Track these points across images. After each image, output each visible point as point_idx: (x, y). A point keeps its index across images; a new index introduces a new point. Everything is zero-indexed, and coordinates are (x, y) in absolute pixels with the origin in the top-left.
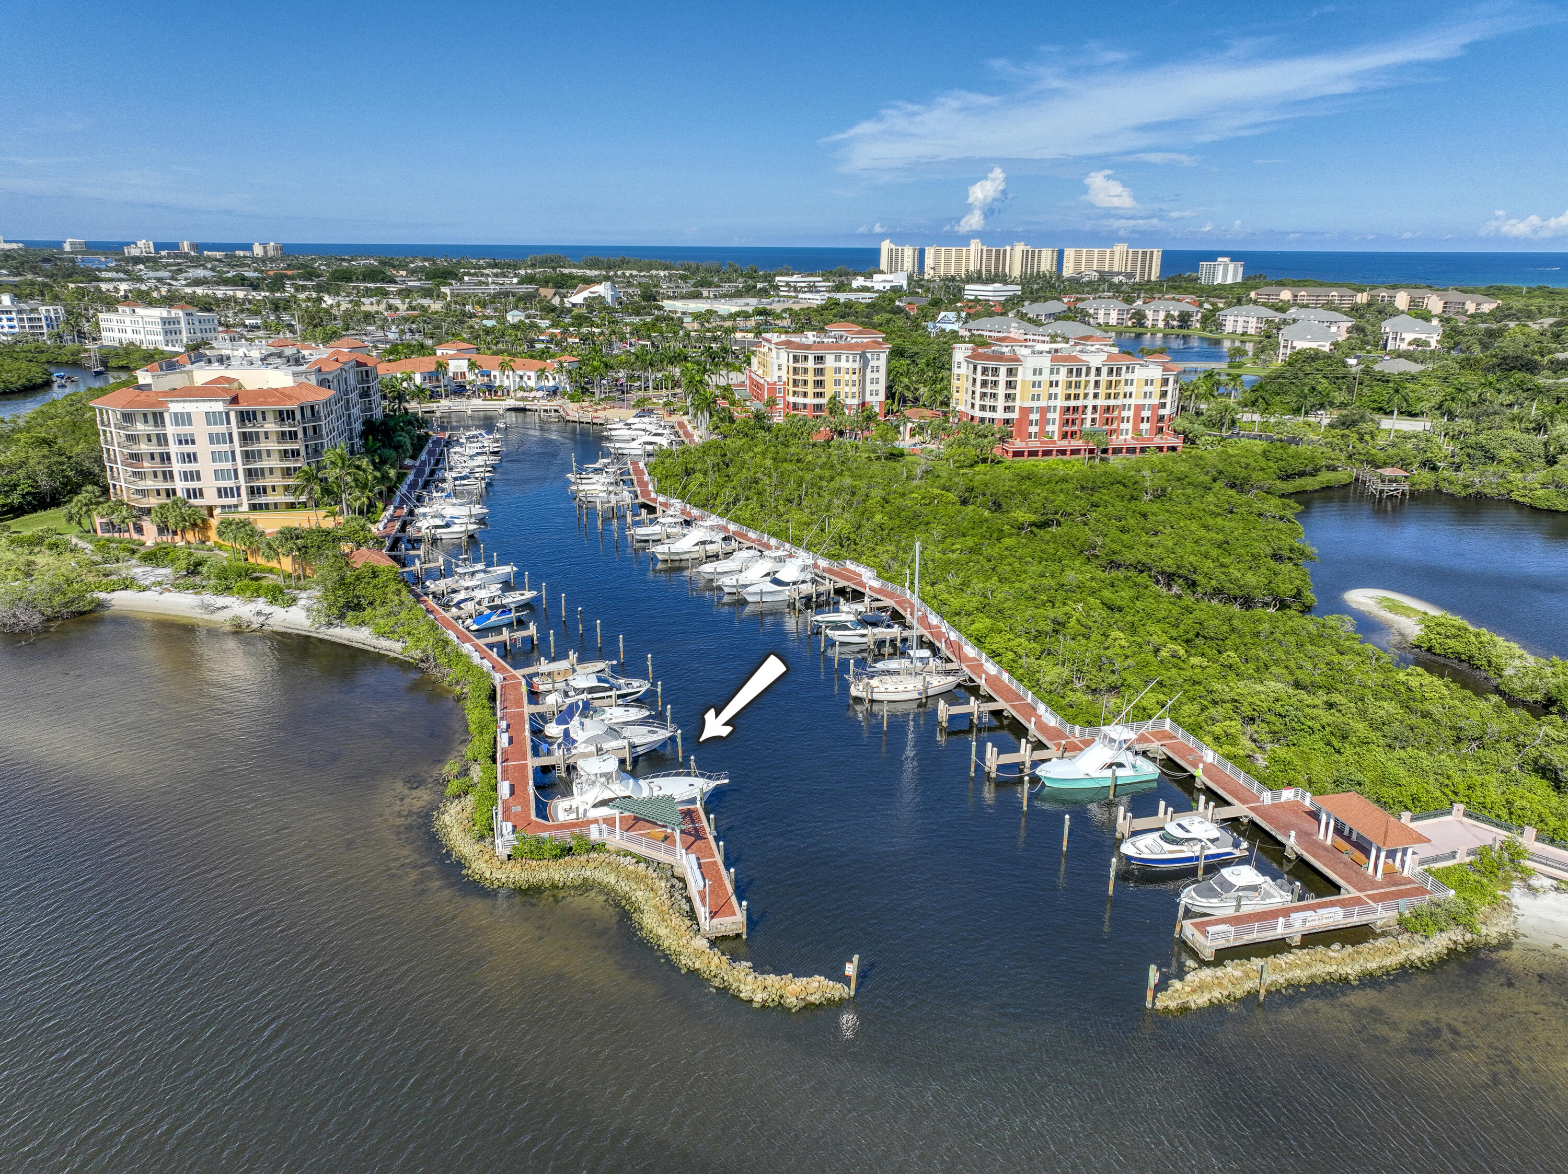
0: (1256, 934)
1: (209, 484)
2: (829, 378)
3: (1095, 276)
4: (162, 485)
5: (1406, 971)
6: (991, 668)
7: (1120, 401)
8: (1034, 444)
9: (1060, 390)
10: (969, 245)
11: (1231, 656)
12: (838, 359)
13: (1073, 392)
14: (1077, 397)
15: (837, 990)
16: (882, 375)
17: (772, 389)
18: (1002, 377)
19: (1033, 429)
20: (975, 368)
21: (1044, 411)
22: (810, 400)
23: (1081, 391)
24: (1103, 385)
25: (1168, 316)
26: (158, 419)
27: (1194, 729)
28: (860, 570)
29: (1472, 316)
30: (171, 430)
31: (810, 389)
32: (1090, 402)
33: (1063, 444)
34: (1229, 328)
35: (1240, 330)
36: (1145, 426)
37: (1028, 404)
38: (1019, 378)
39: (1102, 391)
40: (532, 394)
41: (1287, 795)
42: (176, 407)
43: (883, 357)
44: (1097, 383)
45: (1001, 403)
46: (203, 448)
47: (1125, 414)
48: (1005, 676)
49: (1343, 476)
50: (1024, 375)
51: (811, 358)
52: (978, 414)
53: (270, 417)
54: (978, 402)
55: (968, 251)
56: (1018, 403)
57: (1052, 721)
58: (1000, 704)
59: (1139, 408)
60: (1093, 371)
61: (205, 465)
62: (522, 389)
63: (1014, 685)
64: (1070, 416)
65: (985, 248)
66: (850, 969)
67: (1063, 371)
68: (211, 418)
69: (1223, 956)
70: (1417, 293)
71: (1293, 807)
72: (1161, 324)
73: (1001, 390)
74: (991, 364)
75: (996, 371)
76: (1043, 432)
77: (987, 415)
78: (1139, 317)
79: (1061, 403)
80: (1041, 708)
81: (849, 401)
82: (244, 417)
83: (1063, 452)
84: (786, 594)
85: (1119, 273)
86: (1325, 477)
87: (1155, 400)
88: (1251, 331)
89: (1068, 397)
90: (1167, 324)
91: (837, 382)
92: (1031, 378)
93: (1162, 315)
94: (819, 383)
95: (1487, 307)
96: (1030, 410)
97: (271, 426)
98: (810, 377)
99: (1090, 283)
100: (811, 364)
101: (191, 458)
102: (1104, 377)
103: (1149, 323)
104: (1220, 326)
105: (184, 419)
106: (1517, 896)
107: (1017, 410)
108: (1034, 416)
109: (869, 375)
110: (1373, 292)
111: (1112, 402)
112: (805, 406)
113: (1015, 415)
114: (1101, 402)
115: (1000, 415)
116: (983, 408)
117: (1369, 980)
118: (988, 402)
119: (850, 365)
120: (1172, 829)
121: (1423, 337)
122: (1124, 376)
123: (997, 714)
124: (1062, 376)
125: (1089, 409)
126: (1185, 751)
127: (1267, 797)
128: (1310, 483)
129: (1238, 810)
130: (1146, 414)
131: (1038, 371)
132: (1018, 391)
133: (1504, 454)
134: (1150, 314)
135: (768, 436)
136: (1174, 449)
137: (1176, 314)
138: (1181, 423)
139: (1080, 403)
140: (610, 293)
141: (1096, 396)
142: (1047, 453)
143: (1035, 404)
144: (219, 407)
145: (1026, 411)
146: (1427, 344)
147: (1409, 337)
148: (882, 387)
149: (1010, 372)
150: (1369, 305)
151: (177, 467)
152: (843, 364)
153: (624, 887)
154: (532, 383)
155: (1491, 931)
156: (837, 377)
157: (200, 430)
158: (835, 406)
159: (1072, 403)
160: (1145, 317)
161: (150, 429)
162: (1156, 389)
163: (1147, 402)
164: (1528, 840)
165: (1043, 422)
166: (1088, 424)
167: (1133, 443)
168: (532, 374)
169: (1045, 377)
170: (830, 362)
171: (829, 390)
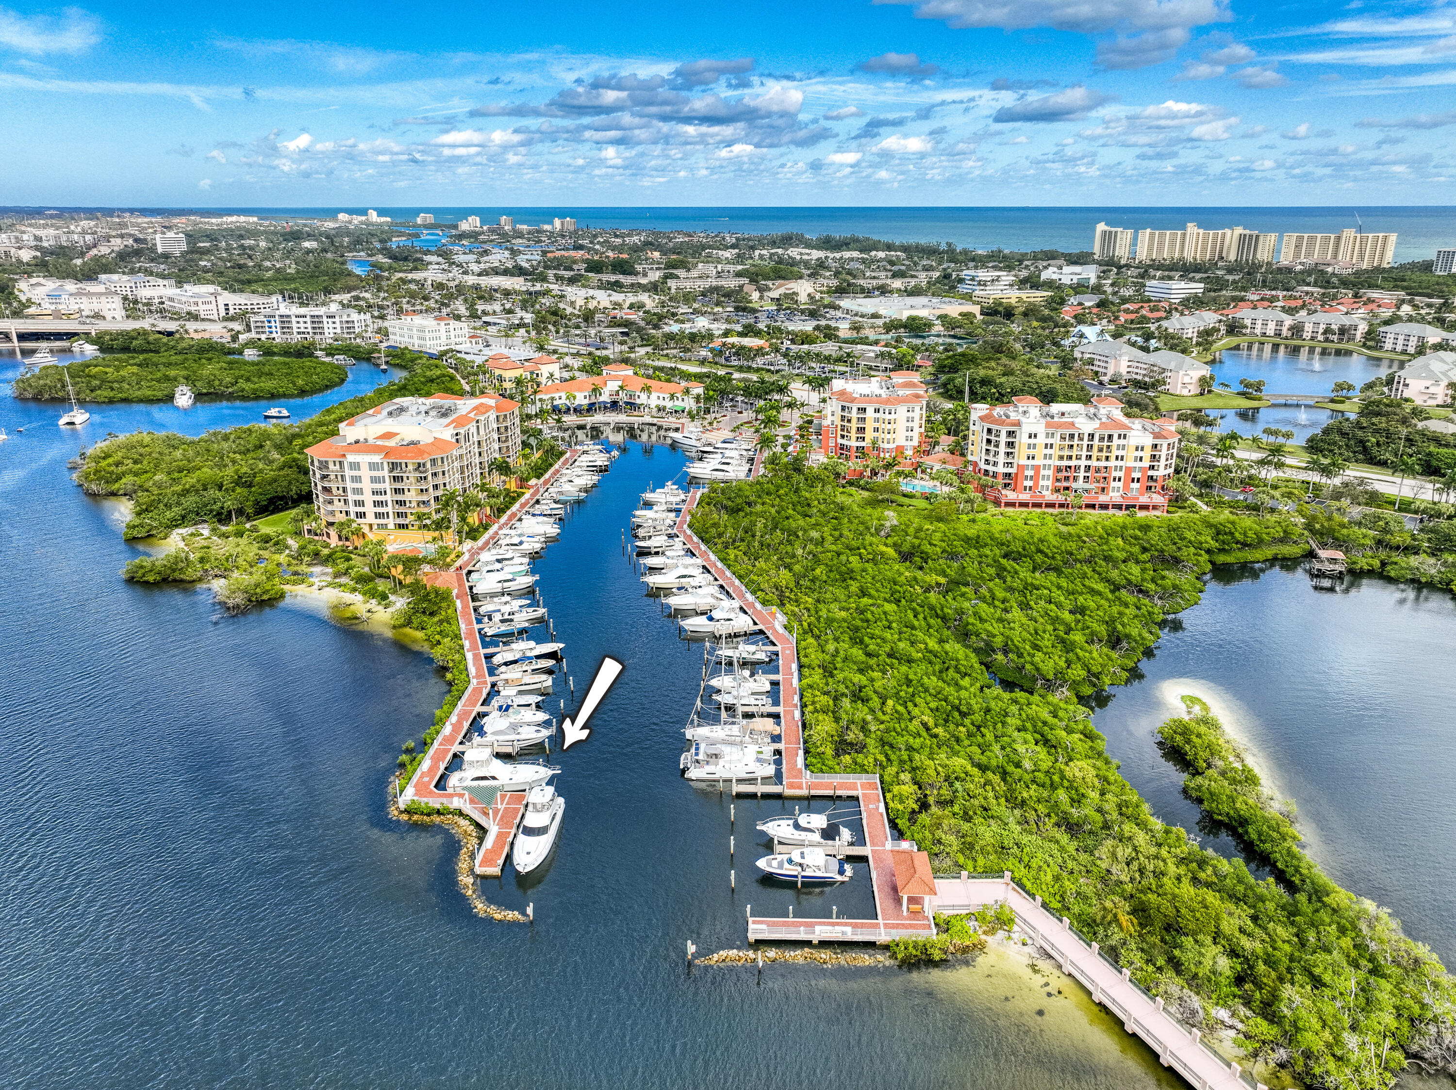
1: (370, 510)
2: (869, 426)
7: (1113, 463)
8: (1026, 497)
9: (1055, 452)
12: (876, 411)
13: (1066, 453)
14: (1070, 458)
16: (917, 424)
17: (826, 432)
18: (1004, 438)
19: (1026, 483)
20: (983, 428)
21: (1037, 468)
22: (854, 443)
23: (1074, 453)
24: (1095, 448)
25: (1328, 329)
26: (341, 465)
28: (779, 617)
30: (348, 472)
31: (854, 434)
32: (1083, 463)
33: (1053, 498)
34: (1388, 346)
35: (1399, 348)
36: (1135, 485)
37: (1024, 462)
38: (1018, 439)
39: (1094, 454)
42: (351, 458)
43: (917, 409)
44: (1089, 447)
45: (1002, 459)
46: (367, 486)
47: (1116, 474)
50: (1021, 438)
51: (854, 410)
52: (984, 466)
55: (1184, 235)
56: (1016, 461)
59: (1129, 470)
60: (1086, 437)
61: (368, 497)
64: (1063, 474)
65: (1201, 231)
67: (1057, 435)
68: (373, 466)
72: (1320, 337)
73: (1003, 449)
75: (998, 433)
76: (1037, 486)
77: (991, 468)
78: (1295, 330)
79: (1054, 462)
81: (889, 446)
82: (393, 466)
83: (1052, 505)
87: (1148, 464)
88: (1411, 350)
89: (1061, 458)
90: (1326, 338)
91: (876, 430)
92: (1028, 441)
93: (1322, 329)
94: (861, 430)
96: (1026, 467)
97: (411, 472)
98: (854, 424)
100: (854, 415)
102: (1096, 442)
103: (1307, 335)
104: (1379, 343)
107: (1015, 466)
108: (1029, 473)
109: (903, 424)
111: (1103, 464)
112: (850, 447)
113: (1012, 471)
114: (1094, 463)
115: (1001, 469)
116: (988, 462)
118: (991, 457)
119: (887, 417)
122: (1116, 442)
124: (1056, 440)
125: (1082, 469)
130: (1136, 475)
131: (1033, 436)
132: (1016, 451)
134: (1309, 326)
136: (1158, 507)
137: (1337, 328)
139: (1073, 463)
141: (1089, 457)
142: (1037, 505)
143: (1031, 463)
145: (1022, 468)
148: (917, 433)
149: (1010, 434)
151: (351, 497)
152: (881, 415)
156: (877, 425)
157: (365, 474)
158: (875, 451)
159: (1065, 463)
160: (1302, 330)
162: (1147, 454)
163: (1138, 464)
165: (1035, 478)
166: (1078, 481)
167: (1120, 501)
169: (1041, 440)
170: (870, 413)
171: (869, 435)
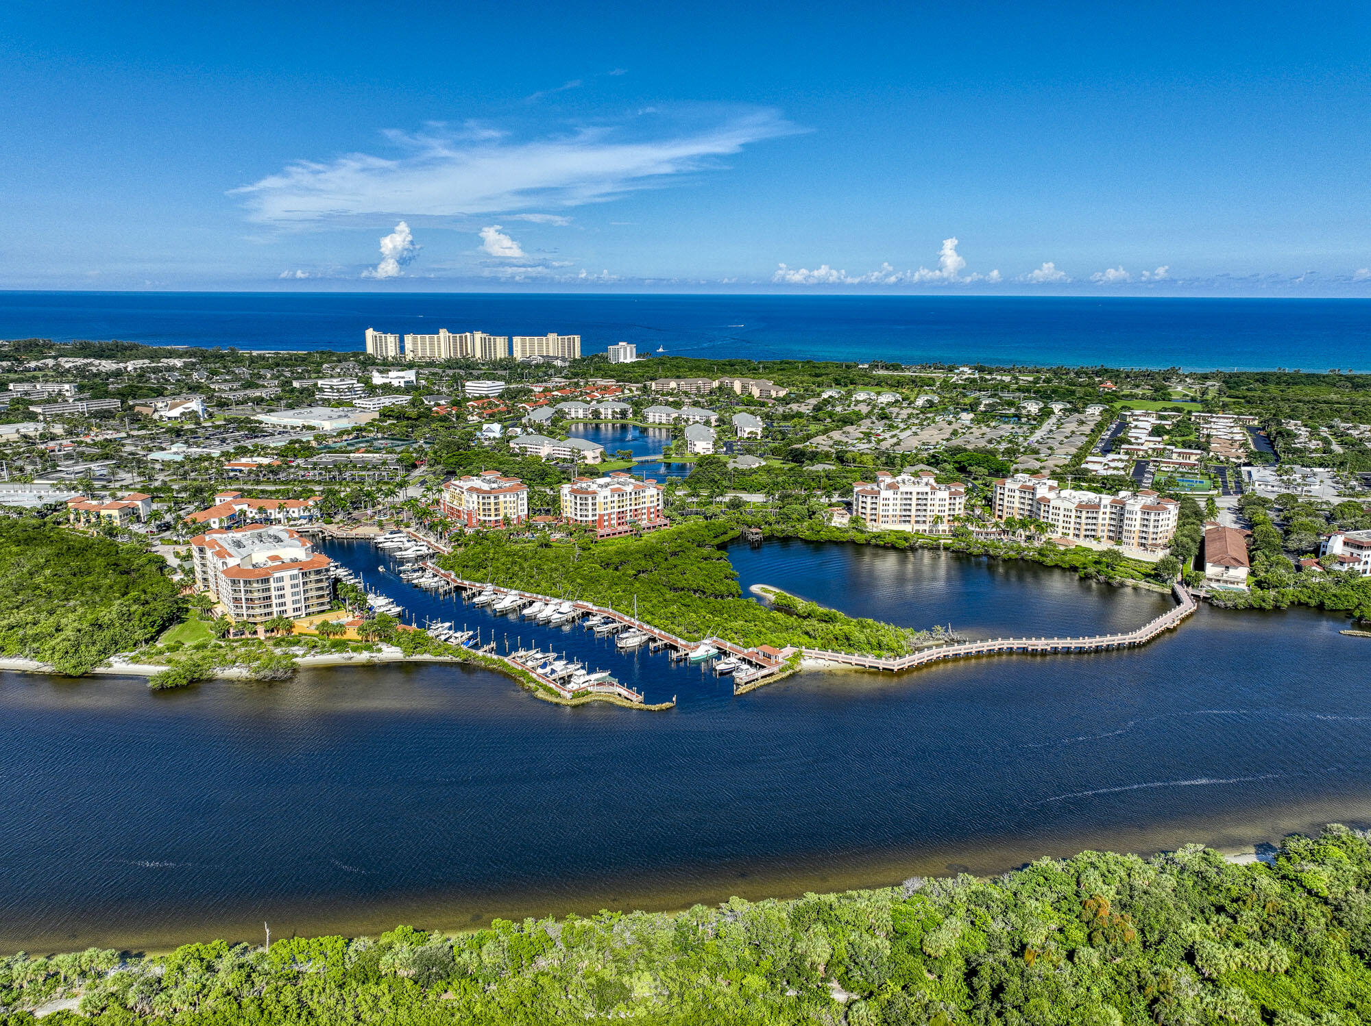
0: (752, 678)
1: (289, 607)
2: (501, 506)
3: (541, 360)
4: (263, 611)
5: (782, 679)
6: (657, 631)
7: (641, 506)
8: (608, 531)
9: (616, 505)
10: (438, 333)
11: (726, 616)
12: (505, 497)
13: (621, 504)
14: (623, 506)
15: (672, 704)
16: (525, 501)
17: (469, 514)
18: (590, 501)
19: (606, 523)
20: (576, 497)
21: (609, 515)
22: (493, 518)
23: (624, 504)
24: (633, 500)
25: (614, 412)
26: (267, 581)
27: (723, 638)
28: (585, 604)
29: (775, 399)
30: (273, 585)
31: (493, 512)
32: (629, 508)
33: (620, 528)
34: (651, 420)
35: (657, 421)
36: (652, 516)
37: (603, 512)
38: (597, 501)
39: (633, 502)
40: (299, 522)
41: (750, 650)
42: (277, 575)
43: (525, 493)
44: (631, 499)
45: (590, 513)
46: (288, 591)
47: (643, 511)
48: (663, 633)
49: (736, 533)
50: (600, 499)
51: (492, 498)
52: (579, 518)
53: (313, 573)
54: (579, 513)
55: (439, 338)
56: (598, 512)
57: (684, 643)
58: (666, 641)
59: (649, 508)
60: (628, 494)
61: (289, 599)
62: (289, 519)
63: (667, 635)
64: (621, 515)
65: (451, 335)
66: (674, 699)
67: (616, 496)
68: (293, 577)
69: (746, 683)
70: (745, 380)
71: (752, 652)
72: (610, 417)
73: (590, 507)
74: (584, 496)
75: (586, 499)
76: (610, 524)
77: (584, 519)
78: (596, 414)
79: (616, 510)
80: (679, 640)
81: (513, 516)
82: (304, 574)
83: (620, 533)
84: (564, 617)
85: (557, 358)
86: (731, 534)
87: (655, 504)
88: (664, 422)
89: (619, 507)
90: (613, 417)
91: (505, 508)
92: (603, 501)
93: (610, 412)
94: (497, 509)
95: (782, 393)
96: (604, 515)
97: (313, 577)
98: (492, 507)
99: (537, 366)
100: (492, 500)
101: (282, 596)
102: (633, 496)
103: (602, 416)
104: (645, 418)
105: (281, 579)
106: (802, 661)
107: (598, 515)
108: (606, 518)
109: (520, 502)
110: (721, 380)
111: (637, 507)
112: (490, 521)
113: (597, 518)
114: (633, 507)
115: (590, 518)
116: (581, 516)
117: (775, 682)
118: (584, 513)
119: (512, 499)
120: (726, 661)
121: (753, 429)
122: (642, 494)
123: (666, 644)
124: (616, 498)
125: (628, 511)
126: (722, 644)
127: (746, 651)
128: (726, 538)
129: (740, 656)
130: (652, 510)
131: (605, 498)
132: (597, 507)
133: (794, 516)
134: (602, 410)
135: (489, 542)
136: (665, 525)
137: (618, 410)
138: (667, 512)
139: (624, 509)
140: (201, 407)
141: (631, 505)
142: (614, 534)
143: (606, 512)
144: (296, 572)
145: (601, 516)
146: (757, 434)
147: (748, 430)
148: (526, 507)
149: (593, 498)
150: (720, 388)
151: (274, 601)
152: (508, 499)
153: (607, 699)
154: (295, 515)
155: (797, 670)
156: (506, 505)
157: (287, 583)
158: (507, 521)
159: (621, 510)
160: (600, 413)
161: (260, 586)
162: (655, 499)
163: (652, 504)
164: (803, 649)
165: (610, 519)
166: (628, 518)
167: (649, 525)
168: (296, 510)
169: (609, 499)
170: (501, 498)
171: (502, 512)
